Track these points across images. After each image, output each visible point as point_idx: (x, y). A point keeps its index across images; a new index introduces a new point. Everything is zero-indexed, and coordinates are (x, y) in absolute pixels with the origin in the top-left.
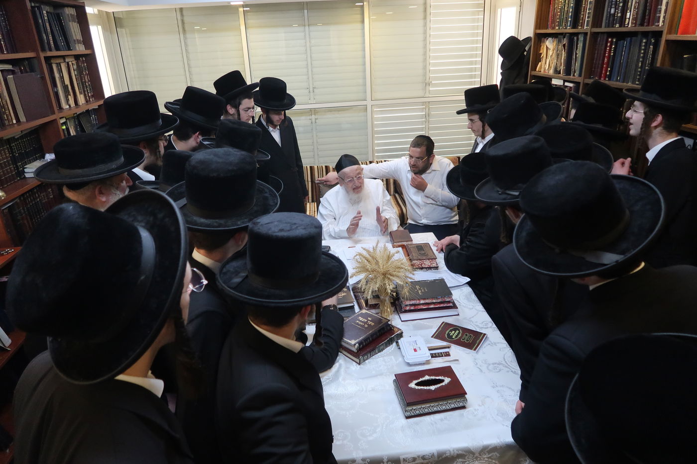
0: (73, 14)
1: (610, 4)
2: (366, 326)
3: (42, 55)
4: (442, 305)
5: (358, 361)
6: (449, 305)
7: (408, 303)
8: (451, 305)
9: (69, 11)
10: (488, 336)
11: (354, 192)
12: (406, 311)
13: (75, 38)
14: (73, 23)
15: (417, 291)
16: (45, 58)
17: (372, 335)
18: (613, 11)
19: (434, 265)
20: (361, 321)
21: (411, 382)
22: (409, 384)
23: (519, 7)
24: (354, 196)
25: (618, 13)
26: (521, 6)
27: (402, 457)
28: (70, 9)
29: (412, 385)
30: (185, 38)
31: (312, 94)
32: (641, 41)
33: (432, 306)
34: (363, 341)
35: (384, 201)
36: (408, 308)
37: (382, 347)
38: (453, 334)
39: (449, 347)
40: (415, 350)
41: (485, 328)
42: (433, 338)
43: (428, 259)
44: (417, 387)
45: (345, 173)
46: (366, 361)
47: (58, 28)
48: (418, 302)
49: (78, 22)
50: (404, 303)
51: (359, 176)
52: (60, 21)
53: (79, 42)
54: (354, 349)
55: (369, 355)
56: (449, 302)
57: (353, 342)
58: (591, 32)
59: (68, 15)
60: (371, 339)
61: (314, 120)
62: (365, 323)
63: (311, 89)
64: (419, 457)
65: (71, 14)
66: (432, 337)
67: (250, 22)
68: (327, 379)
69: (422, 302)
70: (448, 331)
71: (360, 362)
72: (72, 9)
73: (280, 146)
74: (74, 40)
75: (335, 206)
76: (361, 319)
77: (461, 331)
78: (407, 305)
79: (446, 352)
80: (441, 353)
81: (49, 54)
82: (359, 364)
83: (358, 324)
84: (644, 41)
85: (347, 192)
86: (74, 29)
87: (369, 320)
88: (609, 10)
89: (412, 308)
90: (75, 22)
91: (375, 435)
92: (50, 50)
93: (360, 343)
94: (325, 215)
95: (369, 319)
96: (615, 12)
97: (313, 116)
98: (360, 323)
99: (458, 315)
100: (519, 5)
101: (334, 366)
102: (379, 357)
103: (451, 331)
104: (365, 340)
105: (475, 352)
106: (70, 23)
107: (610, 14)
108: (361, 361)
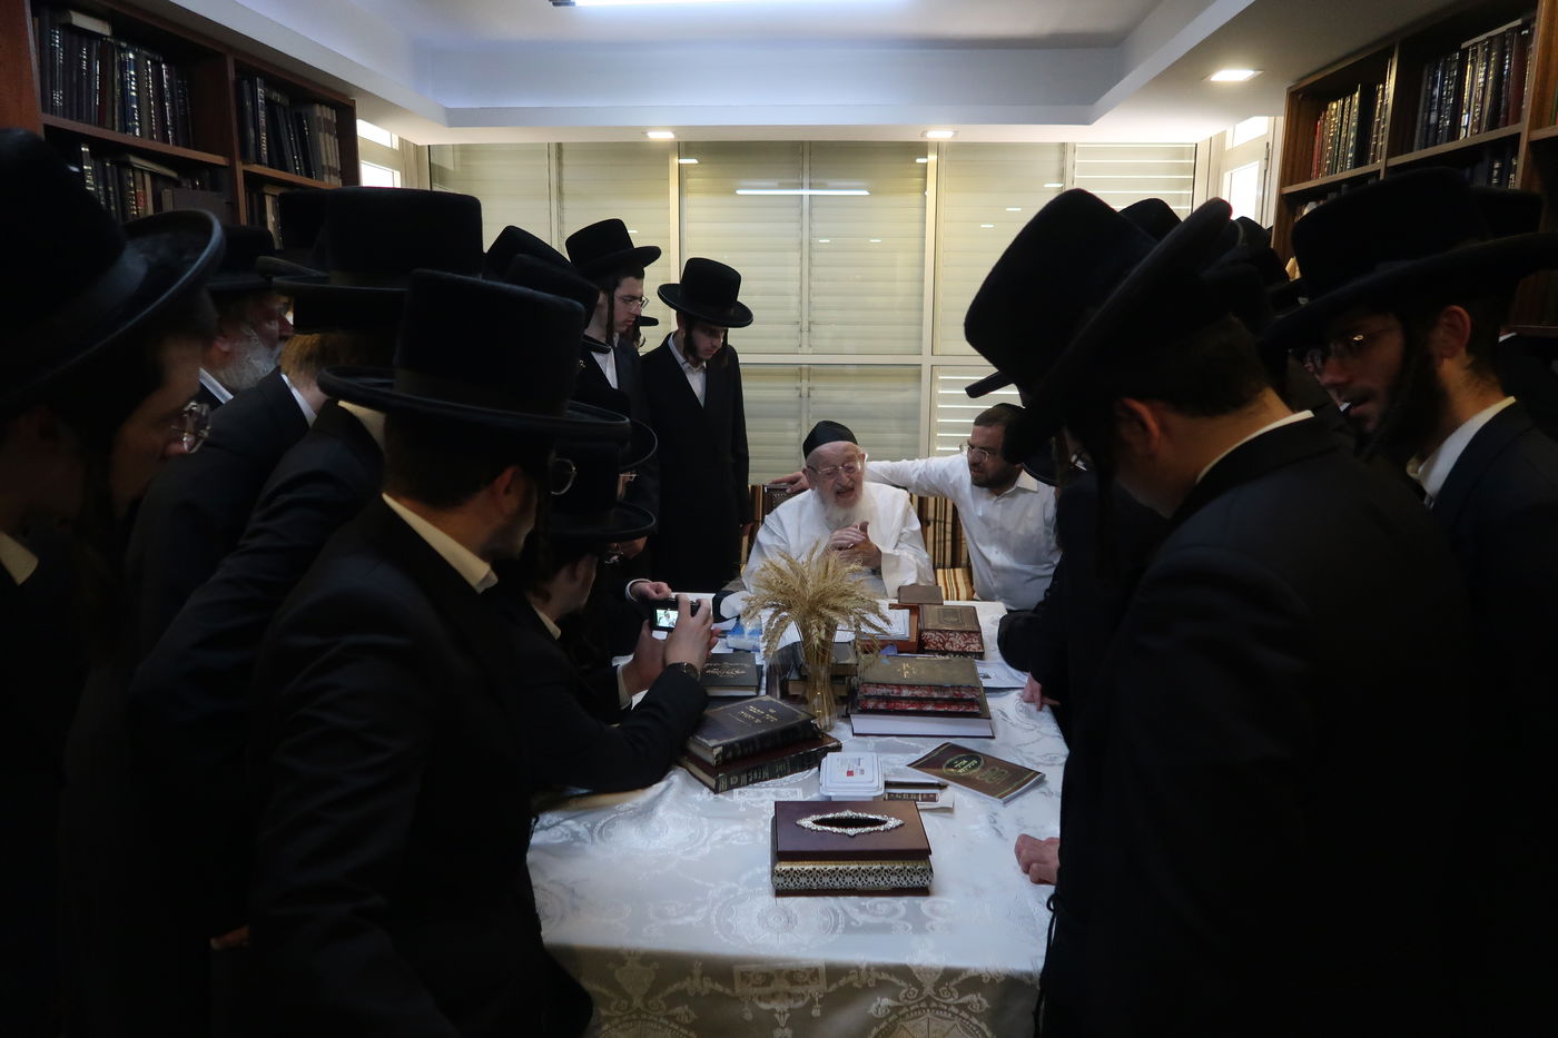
0: (329, 118)
1: (1428, 104)
2: (758, 721)
3: (240, 168)
4: (954, 709)
5: (712, 783)
6: (971, 710)
7: (872, 691)
8: (976, 710)
9: (322, 112)
10: (1046, 778)
11: (837, 501)
12: (865, 711)
13: (324, 163)
14: (327, 135)
15: (902, 672)
16: (246, 173)
17: (762, 738)
18: (1433, 118)
19: (974, 647)
20: (752, 713)
21: (808, 816)
22: (802, 818)
23: (1264, 162)
24: (839, 514)
25: (1445, 120)
26: (1267, 159)
27: (738, 968)
28: (324, 108)
29: (807, 822)
30: (561, 208)
31: (805, 334)
32: (1492, 169)
33: (929, 708)
34: (737, 745)
35: (904, 530)
36: (871, 705)
37: (780, 768)
38: (962, 766)
39: (942, 787)
40: (850, 773)
41: (1048, 765)
42: (909, 768)
43: (962, 632)
44: (815, 827)
45: (820, 456)
46: (736, 791)
47: (295, 137)
48: (896, 691)
49: (338, 136)
50: (862, 689)
51: (849, 464)
52: (301, 127)
53: (331, 171)
54: (711, 759)
55: (744, 777)
56: (972, 702)
57: (712, 743)
58: (1387, 168)
59: (319, 118)
60: (758, 747)
61: (805, 391)
62: (756, 716)
63: (805, 325)
64: (779, 972)
65: (325, 119)
66: (909, 765)
67: (690, 182)
68: (630, 809)
69: (906, 693)
70: (951, 760)
71: (717, 785)
72: (329, 110)
73: (702, 404)
74: (323, 167)
75: (791, 532)
76: (752, 708)
77: (982, 762)
78: (870, 697)
79: (928, 795)
80: (917, 794)
81: (256, 169)
82: (716, 791)
83: (741, 716)
84: (1497, 165)
85: (823, 501)
86: (328, 149)
87: (771, 714)
88: (1426, 118)
89: (882, 706)
90: (331, 134)
91: (689, 919)
92: (259, 162)
93: (726, 748)
94: (768, 547)
95: (772, 711)
96: (1439, 119)
97: (805, 382)
98: (746, 715)
99: (993, 737)
100: (1264, 156)
101: (655, 786)
102: (767, 786)
103: (960, 760)
104: (743, 743)
105: (1001, 801)
106: (321, 134)
107: (1429, 126)
108: (722, 786)
